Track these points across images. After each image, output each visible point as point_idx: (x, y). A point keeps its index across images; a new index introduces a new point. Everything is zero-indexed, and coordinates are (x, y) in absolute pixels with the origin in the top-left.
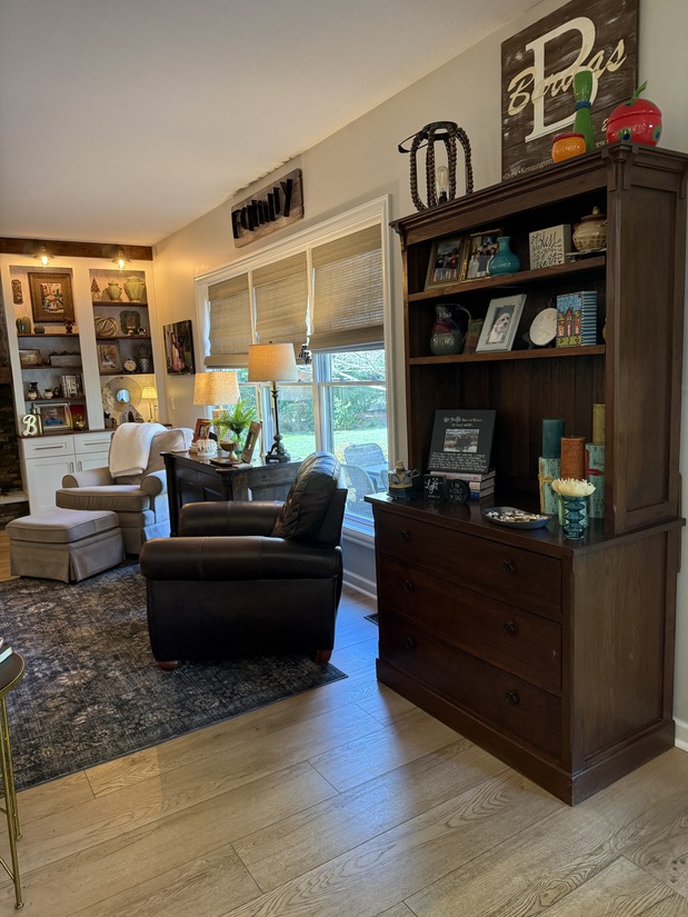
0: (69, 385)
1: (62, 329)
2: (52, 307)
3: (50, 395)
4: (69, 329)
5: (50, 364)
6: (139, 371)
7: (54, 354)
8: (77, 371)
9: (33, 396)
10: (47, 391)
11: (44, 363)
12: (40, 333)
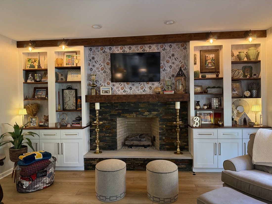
0: (215, 103)
1: (214, 76)
2: (209, 66)
3: (206, 107)
4: (217, 76)
5: (207, 93)
6: (251, 96)
7: (209, 88)
8: (220, 96)
9: (198, 107)
10: (204, 105)
11: (204, 92)
12: (204, 78)
